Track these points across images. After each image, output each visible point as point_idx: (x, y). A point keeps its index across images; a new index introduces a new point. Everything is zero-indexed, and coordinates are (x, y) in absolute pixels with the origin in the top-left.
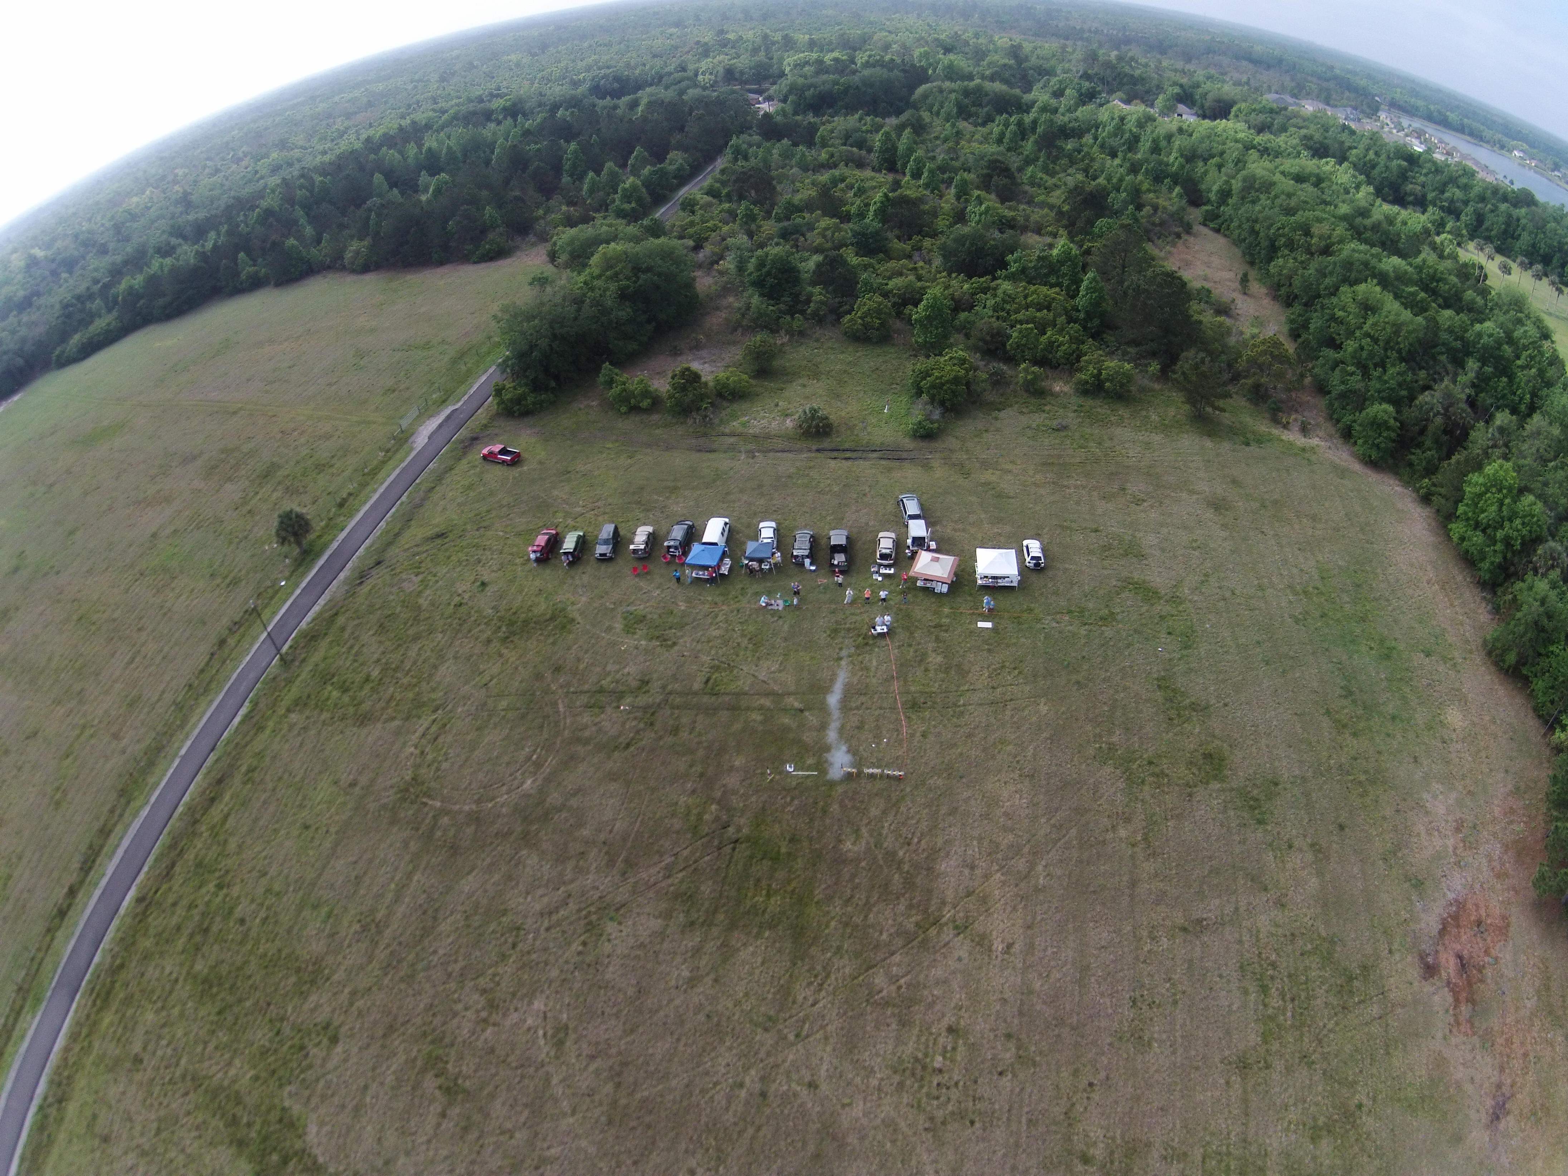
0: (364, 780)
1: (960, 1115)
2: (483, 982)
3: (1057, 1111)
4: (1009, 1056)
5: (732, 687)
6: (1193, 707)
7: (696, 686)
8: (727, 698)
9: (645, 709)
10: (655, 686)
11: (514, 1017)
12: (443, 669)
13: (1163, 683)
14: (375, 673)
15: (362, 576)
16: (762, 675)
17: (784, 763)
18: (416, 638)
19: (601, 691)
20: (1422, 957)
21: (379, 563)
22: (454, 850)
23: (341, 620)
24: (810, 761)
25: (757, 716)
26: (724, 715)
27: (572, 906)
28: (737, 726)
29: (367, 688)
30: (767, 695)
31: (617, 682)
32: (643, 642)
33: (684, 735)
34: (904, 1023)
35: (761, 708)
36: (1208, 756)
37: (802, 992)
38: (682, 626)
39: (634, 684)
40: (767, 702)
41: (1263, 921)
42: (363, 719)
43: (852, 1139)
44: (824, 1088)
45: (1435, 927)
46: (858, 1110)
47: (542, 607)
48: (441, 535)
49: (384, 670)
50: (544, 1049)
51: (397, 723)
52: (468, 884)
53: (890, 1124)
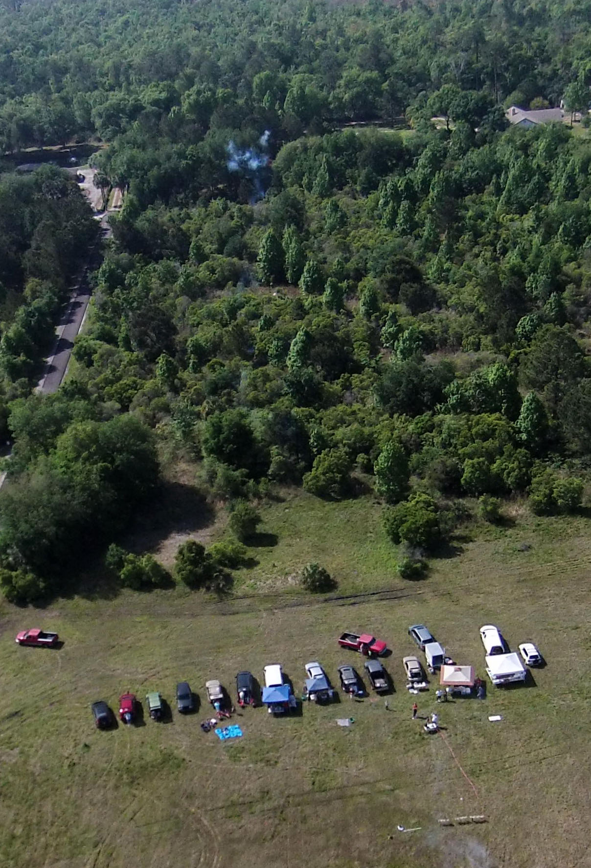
5: (334, 784)
7: (308, 787)
8: (334, 792)
9: (275, 809)
10: (275, 793)
16: (354, 772)
17: (394, 826)
19: (233, 804)
24: (413, 821)
25: (362, 800)
26: (337, 804)
28: (350, 808)
30: (363, 784)
31: (243, 796)
32: (251, 765)
33: (312, 822)
35: (362, 794)
38: (277, 749)
39: (258, 795)
40: (365, 789)
47: (151, 757)
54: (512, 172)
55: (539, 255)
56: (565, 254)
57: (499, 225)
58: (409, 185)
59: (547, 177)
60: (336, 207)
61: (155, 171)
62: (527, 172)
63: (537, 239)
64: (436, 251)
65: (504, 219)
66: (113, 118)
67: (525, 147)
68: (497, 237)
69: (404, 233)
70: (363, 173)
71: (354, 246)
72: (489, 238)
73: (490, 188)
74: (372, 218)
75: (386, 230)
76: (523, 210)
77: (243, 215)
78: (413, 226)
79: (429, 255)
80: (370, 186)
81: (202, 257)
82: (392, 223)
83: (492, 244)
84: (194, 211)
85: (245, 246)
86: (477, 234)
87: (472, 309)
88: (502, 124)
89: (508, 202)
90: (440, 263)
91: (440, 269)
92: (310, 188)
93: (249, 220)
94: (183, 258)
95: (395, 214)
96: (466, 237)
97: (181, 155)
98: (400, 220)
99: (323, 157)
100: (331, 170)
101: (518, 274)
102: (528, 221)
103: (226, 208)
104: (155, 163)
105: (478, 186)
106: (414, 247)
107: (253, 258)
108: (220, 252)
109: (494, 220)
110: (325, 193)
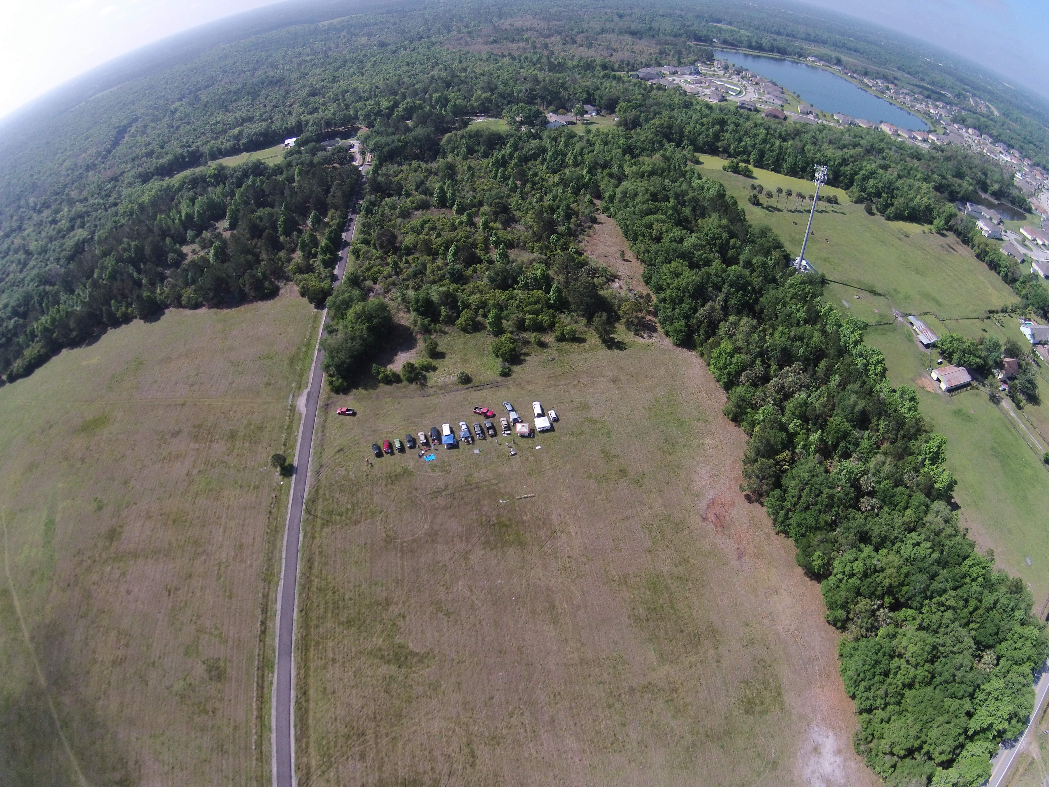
0: (369, 541)
1: (578, 576)
2: (442, 583)
3: (602, 570)
4: (585, 560)
5: (474, 481)
6: (614, 456)
7: (463, 483)
8: (474, 485)
9: (450, 494)
10: (450, 487)
11: (455, 589)
12: (375, 499)
13: (603, 451)
14: (350, 507)
15: (318, 473)
16: (482, 475)
17: (498, 500)
18: (358, 490)
19: (434, 492)
20: (701, 516)
21: (321, 466)
22: (412, 551)
23: (321, 492)
24: (506, 498)
25: (485, 488)
26: (475, 491)
27: (457, 555)
28: (481, 492)
29: (350, 513)
30: (486, 481)
31: (438, 488)
32: (440, 474)
33: (466, 500)
34: (556, 558)
35: (485, 486)
36: (621, 471)
37: (528, 558)
38: (450, 465)
39: (444, 488)
40: (487, 483)
41: (646, 514)
42: (356, 523)
43: (554, 589)
44: (543, 579)
45: (705, 507)
46: (553, 582)
47: (399, 470)
48: (341, 450)
49: (353, 504)
50: (468, 593)
51: (369, 521)
52: (422, 560)
53: (562, 583)
54: (550, 153)
55: (561, 201)
56: (572, 199)
57: (543, 180)
58: (503, 157)
59: (565, 155)
60: (470, 168)
61: (386, 149)
62: (556, 153)
63: (560, 189)
64: (515, 192)
65: (545, 176)
66: (367, 116)
67: (555, 139)
68: (543, 185)
69: (500, 182)
70: (483, 148)
71: (478, 189)
72: (538, 186)
73: (540, 159)
74: (486, 173)
75: (492, 181)
76: (554, 172)
77: (427, 170)
78: (505, 178)
79: (512, 194)
80: (486, 155)
81: (408, 195)
82: (495, 177)
83: (541, 189)
84: (405, 167)
85: (428, 189)
86: (534, 184)
87: (531, 227)
88: (546, 122)
89: (548, 168)
90: (517, 201)
91: (517, 204)
92: (458, 155)
93: (430, 172)
94: (400, 195)
95: (497, 173)
96: (529, 185)
97: (399, 140)
98: (499, 176)
99: (464, 141)
100: (467, 146)
101: (552, 210)
102: (557, 178)
103: (419, 167)
104: (387, 144)
105: (535, 157)
106: (505, 189)
107: (431, 195)
108: (416, 190)
109: (541, 177)
110: (465, 158)
